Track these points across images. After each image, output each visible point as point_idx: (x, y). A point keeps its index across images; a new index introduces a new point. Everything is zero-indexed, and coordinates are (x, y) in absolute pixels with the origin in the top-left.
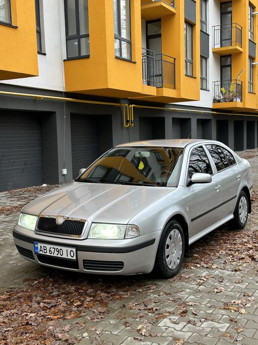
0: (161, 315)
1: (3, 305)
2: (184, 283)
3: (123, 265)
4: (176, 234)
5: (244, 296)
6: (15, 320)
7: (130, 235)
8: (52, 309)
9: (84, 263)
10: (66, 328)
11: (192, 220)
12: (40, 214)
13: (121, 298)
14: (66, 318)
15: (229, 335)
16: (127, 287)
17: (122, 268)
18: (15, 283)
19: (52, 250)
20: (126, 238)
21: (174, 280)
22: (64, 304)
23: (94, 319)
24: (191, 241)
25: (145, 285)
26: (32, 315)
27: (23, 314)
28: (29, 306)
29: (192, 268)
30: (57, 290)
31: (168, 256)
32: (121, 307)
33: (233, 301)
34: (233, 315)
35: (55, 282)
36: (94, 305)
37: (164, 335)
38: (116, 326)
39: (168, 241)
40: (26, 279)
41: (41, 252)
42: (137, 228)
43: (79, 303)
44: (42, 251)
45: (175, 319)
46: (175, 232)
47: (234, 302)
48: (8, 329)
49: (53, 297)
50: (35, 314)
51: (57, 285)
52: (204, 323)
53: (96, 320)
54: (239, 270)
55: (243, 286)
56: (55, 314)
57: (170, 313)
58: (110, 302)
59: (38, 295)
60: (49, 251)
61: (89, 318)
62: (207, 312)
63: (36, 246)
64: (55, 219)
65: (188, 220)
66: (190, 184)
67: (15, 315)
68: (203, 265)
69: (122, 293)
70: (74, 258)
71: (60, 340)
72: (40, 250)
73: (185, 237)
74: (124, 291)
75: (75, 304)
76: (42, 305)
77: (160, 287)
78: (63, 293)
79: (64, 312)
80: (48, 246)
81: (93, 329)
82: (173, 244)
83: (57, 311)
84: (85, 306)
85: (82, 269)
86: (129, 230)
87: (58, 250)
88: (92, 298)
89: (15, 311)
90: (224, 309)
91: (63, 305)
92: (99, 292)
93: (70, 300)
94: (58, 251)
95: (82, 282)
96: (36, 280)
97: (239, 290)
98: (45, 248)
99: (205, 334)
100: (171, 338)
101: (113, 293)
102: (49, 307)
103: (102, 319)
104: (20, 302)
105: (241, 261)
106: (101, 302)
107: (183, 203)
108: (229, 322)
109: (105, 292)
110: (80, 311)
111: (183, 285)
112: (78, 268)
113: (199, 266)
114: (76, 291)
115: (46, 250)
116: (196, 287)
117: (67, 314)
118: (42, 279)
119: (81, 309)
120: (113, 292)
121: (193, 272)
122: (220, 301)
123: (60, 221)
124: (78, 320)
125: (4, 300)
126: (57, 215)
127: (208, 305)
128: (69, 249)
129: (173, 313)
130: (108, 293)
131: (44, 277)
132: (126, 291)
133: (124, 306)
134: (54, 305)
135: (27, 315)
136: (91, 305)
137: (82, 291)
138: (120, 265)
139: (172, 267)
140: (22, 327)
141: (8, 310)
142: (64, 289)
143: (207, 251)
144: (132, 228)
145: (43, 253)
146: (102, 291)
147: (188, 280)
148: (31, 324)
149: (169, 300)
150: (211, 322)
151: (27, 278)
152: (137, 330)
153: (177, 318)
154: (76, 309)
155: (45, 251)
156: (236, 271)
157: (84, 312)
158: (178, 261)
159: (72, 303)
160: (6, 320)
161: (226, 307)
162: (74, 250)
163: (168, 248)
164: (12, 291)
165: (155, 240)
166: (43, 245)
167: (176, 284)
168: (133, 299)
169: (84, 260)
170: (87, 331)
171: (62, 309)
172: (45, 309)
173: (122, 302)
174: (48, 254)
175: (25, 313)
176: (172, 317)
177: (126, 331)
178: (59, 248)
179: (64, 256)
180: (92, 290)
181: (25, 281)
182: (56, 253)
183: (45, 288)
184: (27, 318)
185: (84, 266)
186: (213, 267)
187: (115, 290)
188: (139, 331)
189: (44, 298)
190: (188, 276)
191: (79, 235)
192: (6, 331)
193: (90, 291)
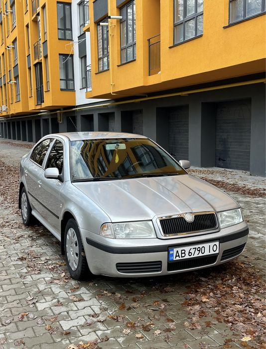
19: (192, 251)
41: (178, 258)
44: (179, 256)
60: (189, 253)
64: (183, 218)
72: (176, 256)
80: (187, 249)
87: (199, 249)
112: (214, 262)
115: (184, 253)
123: (189, 218)
126: (180, 213)
128: (212, 244)
145: (181, 258)
166: (179, 249)
174: (187, 257)
178: (201, 246)
179: (207, 253)
182: (197, 252)
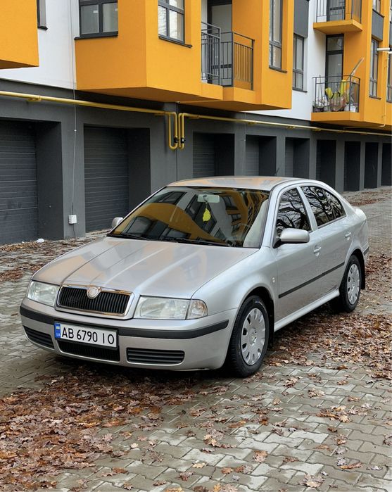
0: (235, 423)
1: (12, 409)
2: (267, 384)
3: (183, 355)
4: (256, 314)
5: (349, 401)
6: (34, 428)
7: (194, 314)
8: (84, 415)
9: (128, 352)
10: (108, 437)
11: (280, 297)
12: (63, 282)
13: (178, 403)
14: (105, 425)
15: (326, 447)
16: (186, 389)
17: (182, 360)
18: (23, 383)
19: (82, 334)
20: (188, 317)
21: (253, 381)
22: (99, 408)
23: (143, 427)
24: (278, 326)
25: (211, 386)
26: (58, 421)
27: (44, 421)
28: (51, 411)
29: (278, 364)
30: (86, 391)
31: (244, 346)
32: (179, 414)
33: (333, 407)
34: (333, 423)
35: (81, 381)
36: (141, 410)
37: (240, 446)
38: (174, 436)
39: (246, 324)
40: (39, 377)
41: (65, 337)
42: (204, 305)
43: (121, 408)
44: (66, 335)
45: (254, 428)
46: (255, 312)
47: (335, 408)
48: (26, 439)
49: (82, 400)
50: (61, 421)
51: (85, 385)
52: (294, 433)
53: (147, 428)
54: (344, 368)
55: (348, 388)
56: (89, 421)
57: (247, 420)
58: (164, 407)
59: (61, 398)
60: (78, 335)
61: (137, 426)
62: (298, 419)
63: (58, 328)
64: (86, 291)
65: (274, 296)
66: (278, 244)
67: (33, 421)
68: (293, 360)
69: (179, 396)
70: (114, 345)
71: (101, 451)
72: (63, 334)
73: (270, 321)
74: (183, 394)
75: (115, 409)
76: (68, 409)
77: (233, 389)
78: (95, 396)
79: (101, 419)
80: (76, 329)
81: (145, 439)
82: (253, 330)
83: (90, 417)
84: (131, 411)
85: (124, 361)
86: (192, 308)
87: (89, 334)
88: (138, 402)
89: (31, 417)
90: (321, 416)
91: (98, 410)
92: (146, 395)
93: (107, 404)
94: (91, 336)
95: (122, 381)
96: (53, 378)
97: (342, 393)
98: (71, 331)
99: (295, 445)
100: (250, 451)
101: (167, 396)
102: (79, 412)
103: (155, 428)
104: (37, 406)
105: (346, 356)
106: (152, 407)
107: (267, 271)
108: (328, 431)
109: (156, 395)
110: (124, 418)
111: (264, 386)
112: (119, 360)
113: (286, 361)
114: (113, 393)
115: (72, 333)
116: (283, 389)
117: (105, 421)
118: (62, 377)
119: (123, 415)
120: (166, 394)
121: (278, 371)
122: (315, 407)
123: (93, 293)
124: (122, 429)
125: (13, 403)
126: (88, 284)
127: (300, 411)
128: (107, 333)
129: (252, 421)
130: (160, 395)
131: (64, 374)
132: (186, 393)
133: (184, 412)
134: (85, 410)
135: (49, 422)
136: (138, 410)
137: (123, 393)
138: (179, 355)
139: (250, 361)
140: (45, 436)
141: (21, 415)
142: (96, 390)
143: (299, 343)
144: (197, 304)
145: (68, 339)
146: (151, 393)
147: (272, 380)
148: (57, 433)
149: (247, 405)
150: (303, 432)
151: (40, 375)
152: (204, 441)
153: (257, 426)
154: (117, 415)
155: (71, 335)
156: (339, 369)
157: (129, 419)
158: (259, 354)
159: (111, 408)
160: (22, 428)
161: (324, 414)
162: (114, 334)
163: (245, 333)
164: (21, 392)
165: (228, 321)
166: (67, 327)
167: (255, 385)
168: (195, 403)
169: (128, 349)
170: (136, 441)
171: (98, 414)
172: (73, 414)
173: (181, 408)
174: (75, 339)
175: (47, 420)
176: (251, 426)
177: (189, 441)
178: (92, 330)
179: (100, 342)
180: (137, 392)
181: (37, 379)
182: (87, 338)
183: (68, 388)
184: (50, 425)
185: (128, 356)
186: (307, 364)
187: (170, 392)
188: (206, 441)
189: (69, 402)
190: (271, 376)
191: (120, 312)
192: (24, 441)
193: (134, 392)
